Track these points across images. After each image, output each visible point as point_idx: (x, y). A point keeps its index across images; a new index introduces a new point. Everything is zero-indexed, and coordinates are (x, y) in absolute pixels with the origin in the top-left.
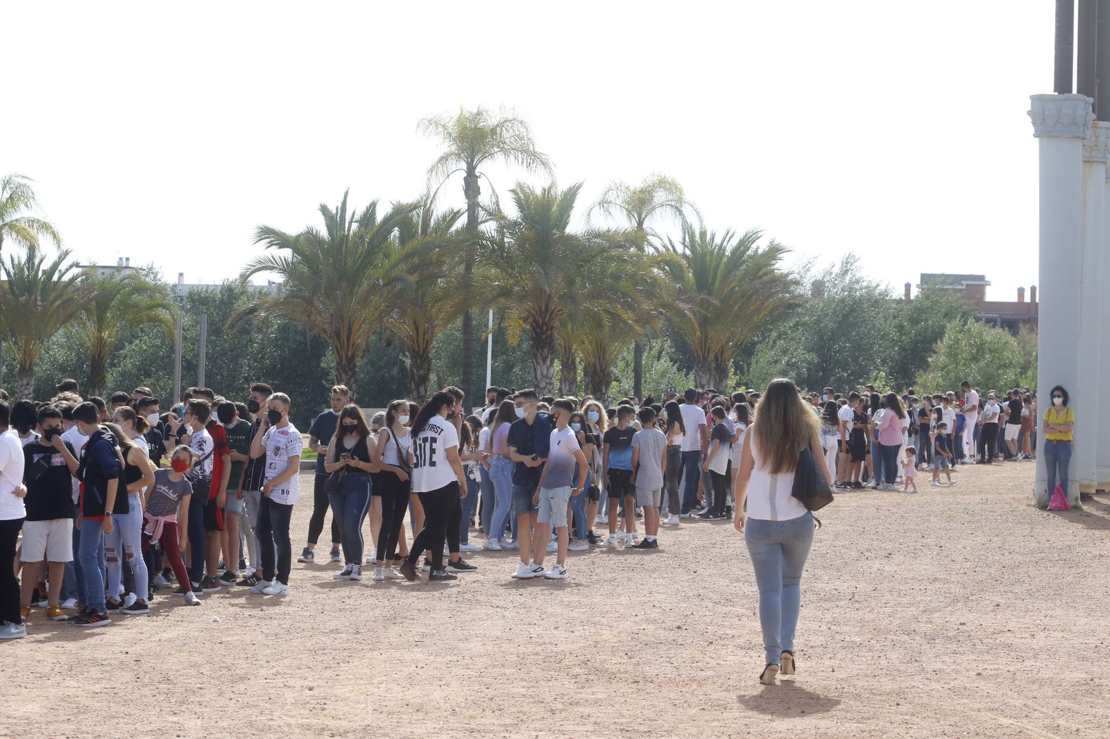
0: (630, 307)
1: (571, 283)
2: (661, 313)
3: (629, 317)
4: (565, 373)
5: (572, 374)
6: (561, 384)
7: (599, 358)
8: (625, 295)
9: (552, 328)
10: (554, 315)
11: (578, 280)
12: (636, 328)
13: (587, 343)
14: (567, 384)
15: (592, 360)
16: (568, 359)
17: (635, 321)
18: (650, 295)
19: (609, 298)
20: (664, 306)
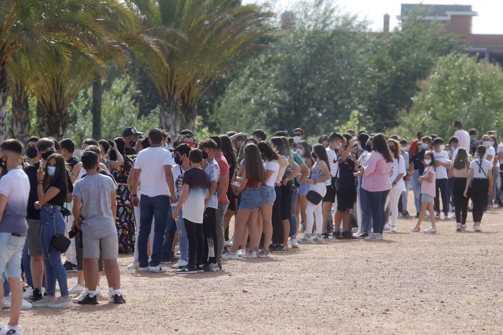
0: (92, 41)
1: (24, 14)
2: (124, 47)
3: (90, 51)
4: (17, 113)
5: (24, 114)
6: (12, 126)
7: (56, 97)
8: (84, 27)
9: (4, 63)
10: (6, 50)
11: (33, 11)
12: (99, 62)
13: (41, 78)
14: (19, 125)
15: (47, 98)
16: (19, 98)
17: (96, 54)
18: (111, 27)
19: (66, 30)
20: (127, 40)
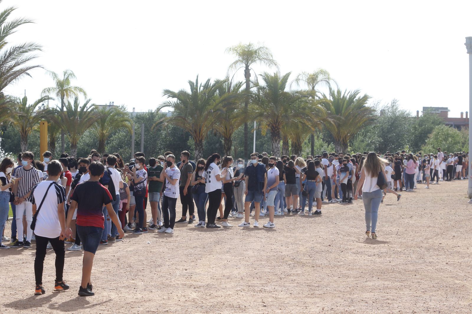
0: (310, 120)
1: (286, 111)
2: (322, 123)
3: (309, 124)
4: (284, 146)
5: (287, 146)
6: (283, 150)
7: (298, 140)
8: (307, 116)
9: (279, 128)
10: (280, 124)
11: (289, 110)
12: (312, 128)
13: (293, 134)
14: (285, 150)
15: (295, 141)
16: (285, 141)
17: (311, 126)
18: (317, 115)
19: (301, 117)
20: (323, 120)
